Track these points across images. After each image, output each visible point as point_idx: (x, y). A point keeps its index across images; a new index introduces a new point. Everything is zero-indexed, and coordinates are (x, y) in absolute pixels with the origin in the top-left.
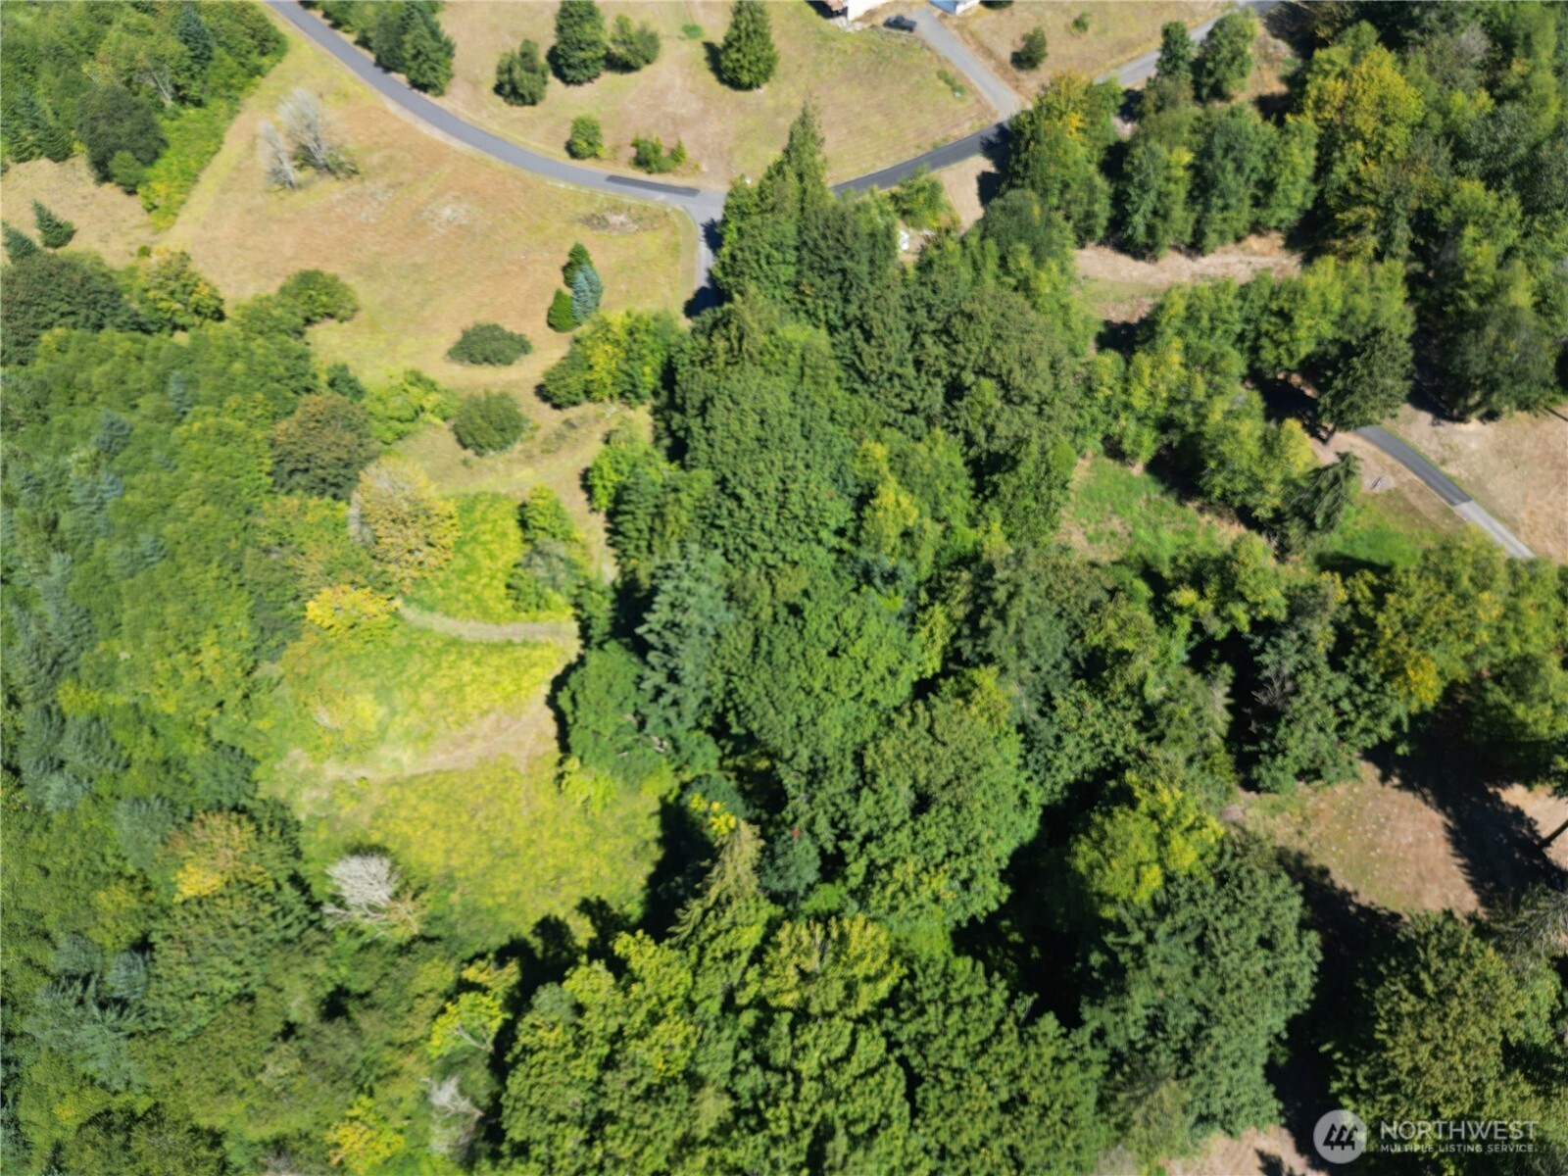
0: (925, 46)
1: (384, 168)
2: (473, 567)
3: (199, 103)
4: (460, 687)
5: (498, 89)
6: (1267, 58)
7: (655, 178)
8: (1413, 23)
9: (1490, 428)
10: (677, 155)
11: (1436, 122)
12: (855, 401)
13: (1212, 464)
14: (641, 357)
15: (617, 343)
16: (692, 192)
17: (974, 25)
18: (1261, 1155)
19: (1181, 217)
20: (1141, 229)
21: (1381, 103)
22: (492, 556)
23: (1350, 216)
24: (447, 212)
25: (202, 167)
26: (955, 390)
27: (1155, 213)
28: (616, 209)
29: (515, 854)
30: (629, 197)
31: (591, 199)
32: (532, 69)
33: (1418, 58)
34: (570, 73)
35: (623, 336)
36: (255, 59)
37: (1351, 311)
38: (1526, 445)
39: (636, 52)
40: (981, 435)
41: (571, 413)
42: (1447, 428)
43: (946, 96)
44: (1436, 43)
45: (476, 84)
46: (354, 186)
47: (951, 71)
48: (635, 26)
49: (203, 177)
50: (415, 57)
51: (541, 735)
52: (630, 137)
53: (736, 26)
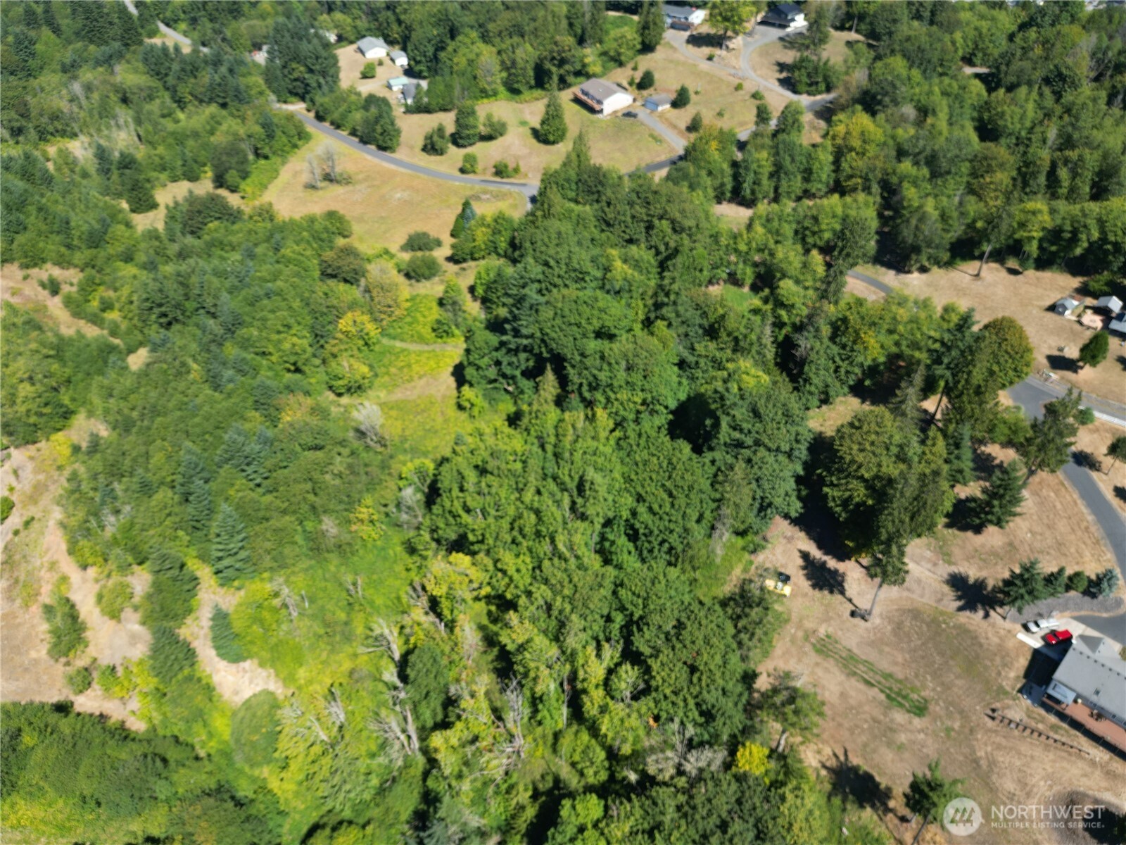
0: (642, 124)
1: (365, 180)
2: (415, 321)
3: (266, 157)
4: (409, 366)
5: (424, 149)
6: (814, 128)
7: (505, 180)
8: (880, 103)
9: (924, 276)
10: (516, 170)
11: (891, 142)
12: (603, 235)
13: (778, 275)
14: (500, 232)
15: (489, 226)
16: (524, 185)
17: (668, 115)
18: (800, 551)
19: (767, 185)
20: (748, 191)
21: (862, 133)
22: (424, 316)
23: (851, 183)
24: (398, 195)
25: (270, 183)
26: (649, 227)
27: (754, 183)
28: (485, 192)
29: (436, 432)
30: (491, 188)
31: (472, 189)
32: (442, 137)
33: (881, 117)
34: (461, 142)
35: (493, 224)
36: (295, 140)
37: (847, 216)
38: (942, 282)
39: (495, 130)
40: (662, 248)
41: (464, 265)
42: (902, 276)
43: (653, 144)
44: (890, 111)
45: (412, 148)
46: (350, 188)
47: (656, 134)
48: (495, 119)
49: (270, 187)
50: (382, 134)
51: (448, 387)
52: (493, 163)
53: (547, 113)
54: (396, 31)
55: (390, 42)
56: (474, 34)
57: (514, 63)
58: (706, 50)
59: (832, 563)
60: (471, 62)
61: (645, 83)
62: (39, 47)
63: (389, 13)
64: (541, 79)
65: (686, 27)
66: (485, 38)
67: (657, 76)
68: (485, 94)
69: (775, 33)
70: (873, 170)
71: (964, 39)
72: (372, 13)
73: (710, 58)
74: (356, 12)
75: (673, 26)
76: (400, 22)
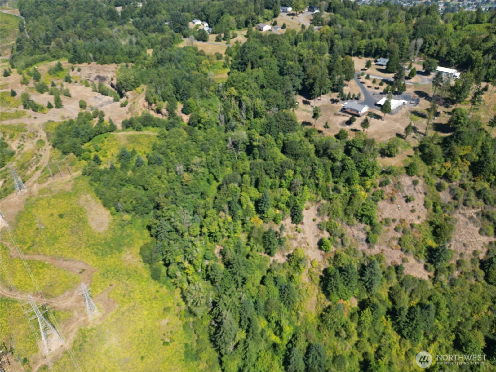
1: (201, 46)
5: (216, 40)
10: (241, 43)
11: (334, 32)
17: (280, 31)
21: (327, 30)
24: (210, 48)
32: (220, 38)
34: (226, 39)
39: (235, 36)
45: (212, 41)
48: (234, 34)
50: (204, 37)
52: (234, 42)
53: (249, 32)
54: (204, 17)
55: (202, 21)
56: (228, 14)
57: (239, 21)
58: (291, 17)
59: (308, 100)
60: (227, 21)
61: (275, 24)
62: (99, 22)
63: (202, 13)
64: (246, 24)
65: (286, 11)
66: (231, 15)
67: (278, 23)
68: (231, 29)
69: (311, 13)
70: (328, 37)
71: (360, 13)
72: (196, 13)
73: (292, 18)
74: (192, 13)
75: (283, 12)
76: (205, 14)
